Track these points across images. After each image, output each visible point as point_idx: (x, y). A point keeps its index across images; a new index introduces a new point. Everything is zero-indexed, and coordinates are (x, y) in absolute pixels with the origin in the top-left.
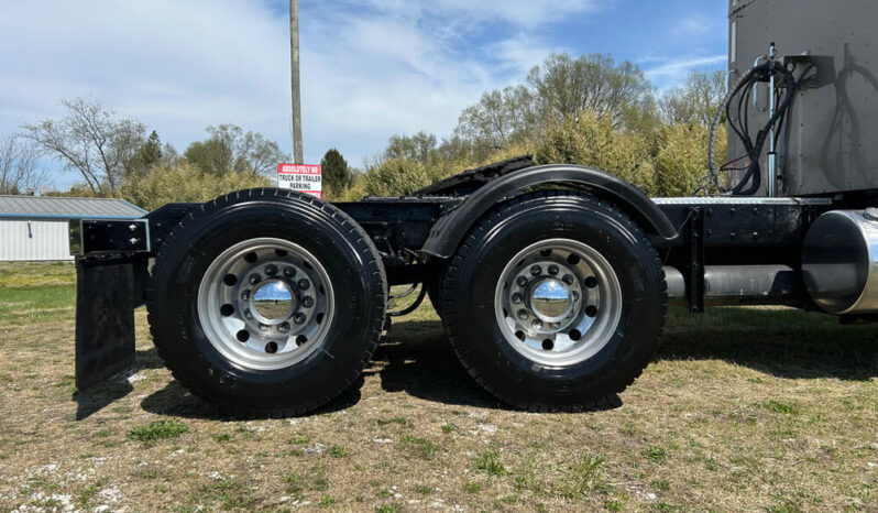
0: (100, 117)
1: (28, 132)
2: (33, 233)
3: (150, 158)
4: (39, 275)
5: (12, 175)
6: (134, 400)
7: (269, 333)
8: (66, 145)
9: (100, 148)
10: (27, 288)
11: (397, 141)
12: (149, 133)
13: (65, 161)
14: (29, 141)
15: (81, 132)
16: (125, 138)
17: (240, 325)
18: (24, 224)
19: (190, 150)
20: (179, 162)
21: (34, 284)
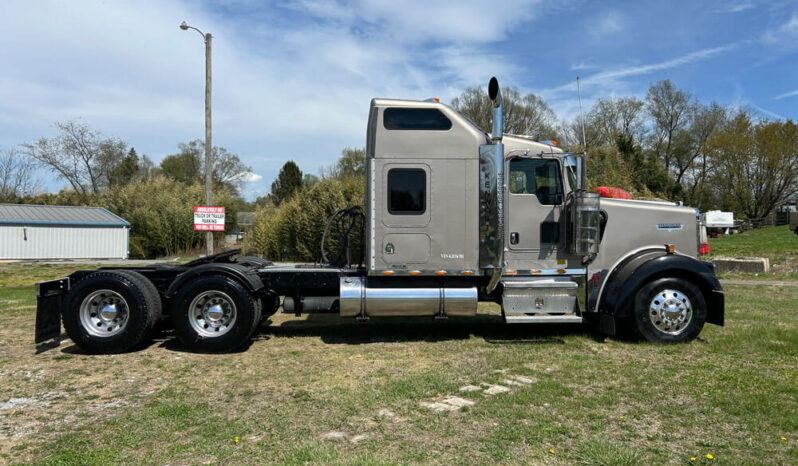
0: (87, 137)
1: (26, 149)
2: (28, 236)
3: (129, 172)
4: (29, 276)
5: (11, 182)
6: (59, 349)
7: (109, 324)
8: (58, 158)
9: (87, 162)
10: (21, 288)
11: (349, 153)
12: (128, 150)
13: (57, 173)
14: (27, 157)
15: (71, 148)
16: (108, 153)
17: (98, 321)
18: (21, 229)
19: (164, 162)
20: (156, 173)
21: (27, 285)
